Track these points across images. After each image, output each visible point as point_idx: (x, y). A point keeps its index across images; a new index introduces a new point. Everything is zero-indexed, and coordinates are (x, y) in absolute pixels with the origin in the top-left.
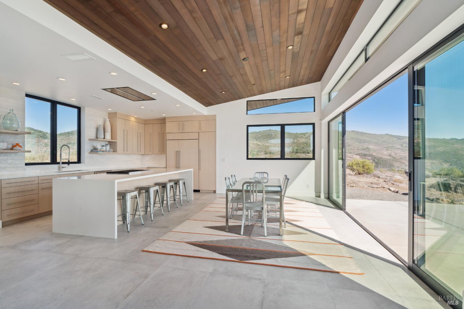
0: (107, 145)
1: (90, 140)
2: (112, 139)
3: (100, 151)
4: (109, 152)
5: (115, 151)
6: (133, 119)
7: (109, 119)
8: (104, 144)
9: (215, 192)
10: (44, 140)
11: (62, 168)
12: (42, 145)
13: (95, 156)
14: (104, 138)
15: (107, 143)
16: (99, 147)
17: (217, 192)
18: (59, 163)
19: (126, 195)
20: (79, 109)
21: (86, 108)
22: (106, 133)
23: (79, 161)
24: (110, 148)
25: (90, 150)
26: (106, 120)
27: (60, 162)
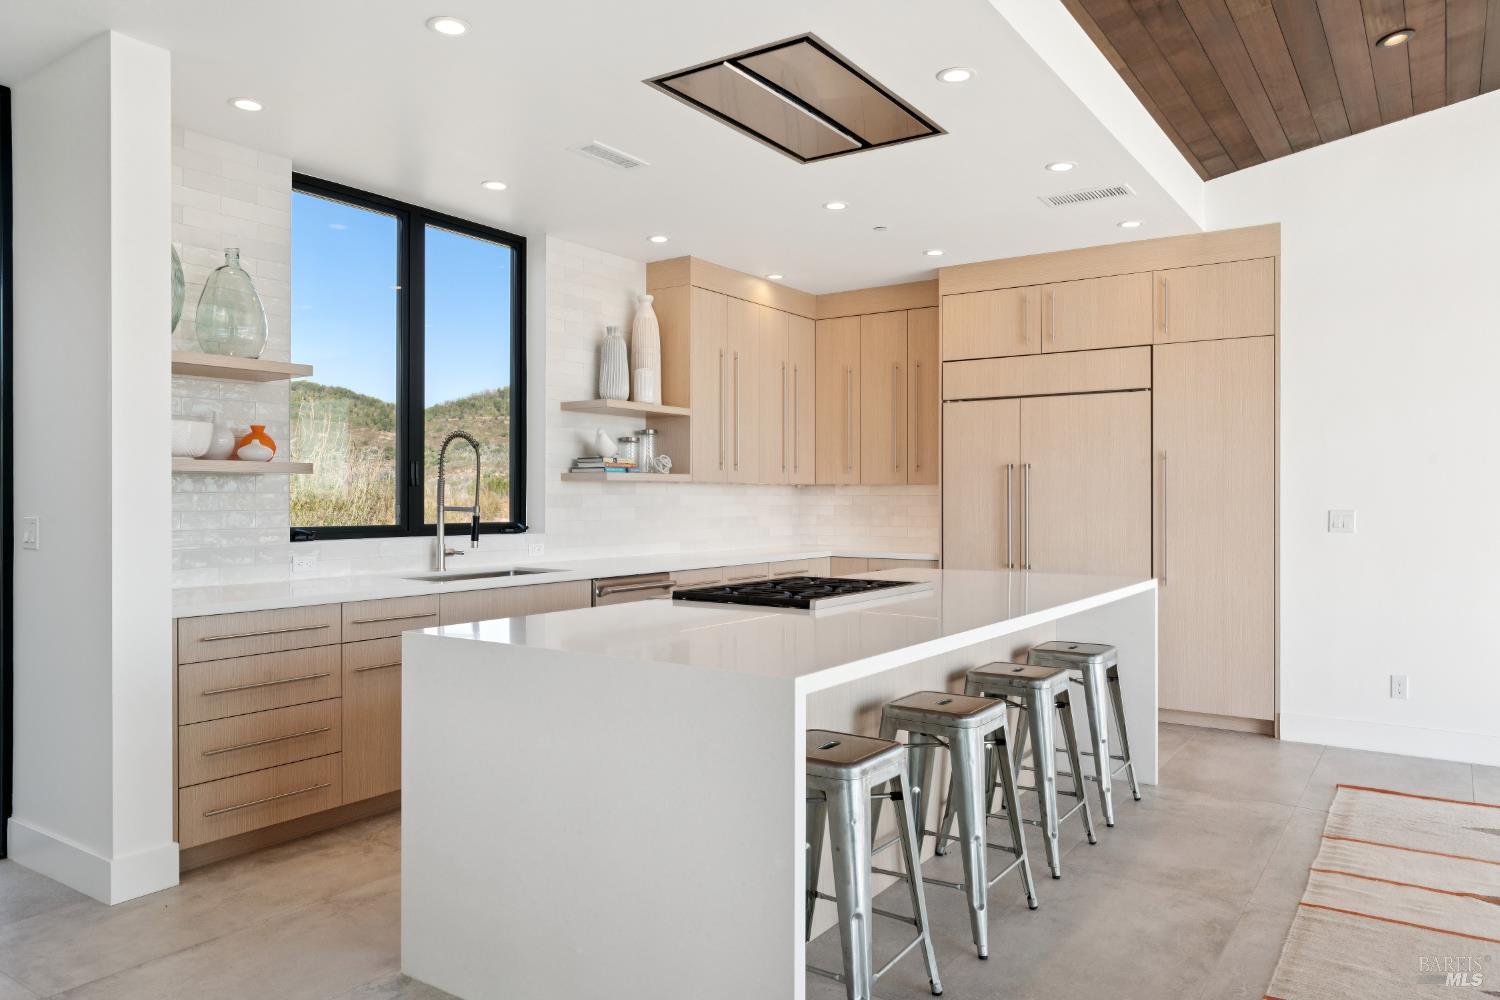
0: (644, 433)
1: (567, 407)
2: (664, 402)
3: (616, 465)
4: (653, 470)
5: (680, 467)
6: (762, 293)
7: (650, 298)
8: (627, 427)
9: (1268, 730)
10: (382, 432)
11: (446, 554)
12: (376, 452)
13: (589, 492)
14: (631, 398)
15: (642, 424)
16: (609, 447)
17: (1286, 732)
18: (431, 531)
19: (838, 778)
20: (518, 245)
21: (549, 239)
22: (638, 372)
23: (518, 523)
24: (658, 452)
25: (569, 465)
26: (640, 301)
27: (436, 522)
